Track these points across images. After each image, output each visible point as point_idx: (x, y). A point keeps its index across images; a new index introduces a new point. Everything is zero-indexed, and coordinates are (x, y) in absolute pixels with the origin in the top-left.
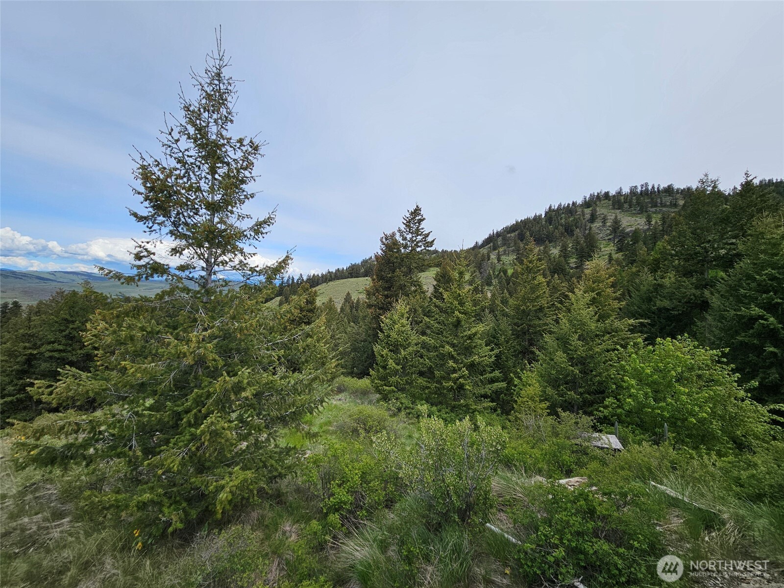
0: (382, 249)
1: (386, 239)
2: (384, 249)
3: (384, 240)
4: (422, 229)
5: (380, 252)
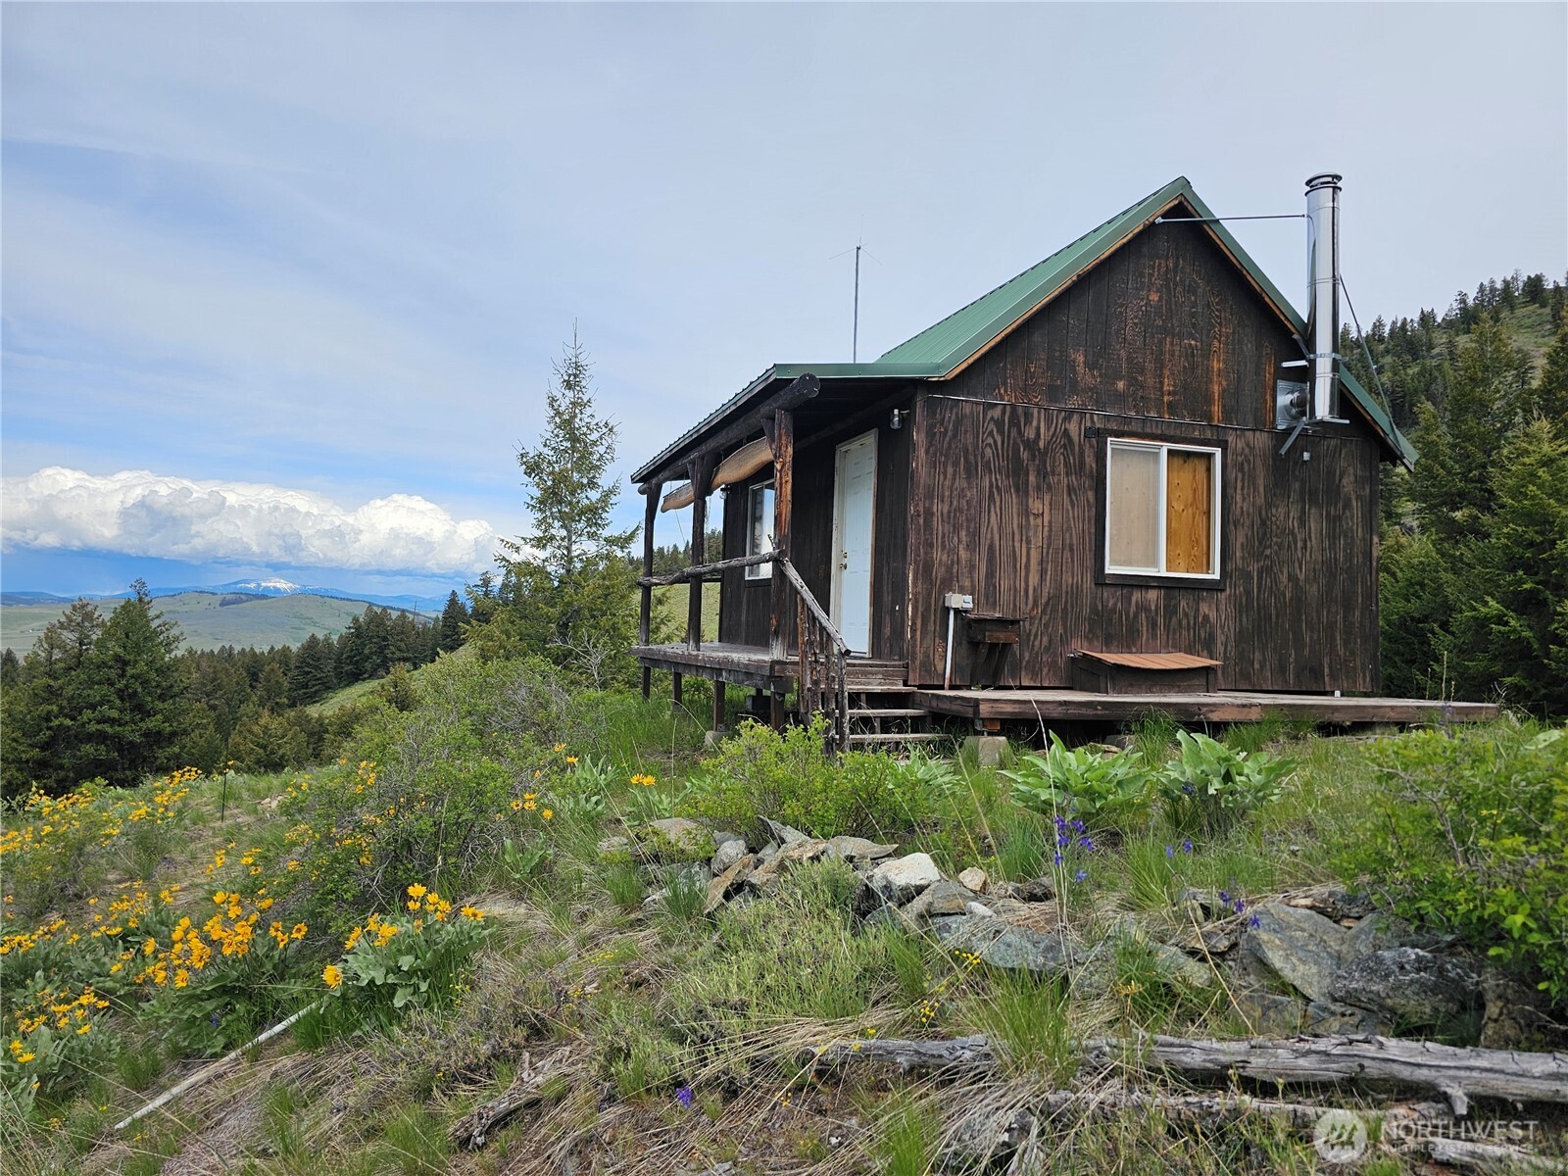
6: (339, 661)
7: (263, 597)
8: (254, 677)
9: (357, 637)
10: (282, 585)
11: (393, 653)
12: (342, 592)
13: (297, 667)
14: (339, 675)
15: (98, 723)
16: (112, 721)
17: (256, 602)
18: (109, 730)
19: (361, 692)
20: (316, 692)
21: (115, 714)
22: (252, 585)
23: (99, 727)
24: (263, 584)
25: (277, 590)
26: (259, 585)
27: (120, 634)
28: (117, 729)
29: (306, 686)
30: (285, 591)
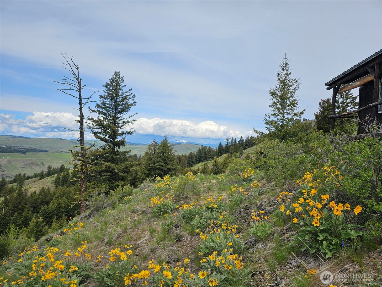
0: (320, 110)
1: (323, 103)
2: (322, 110)
3: (322, 104)
4: (351, 94)
5: (319, 112)
6: (196, 158)
7: (180, 144)
8: (180, 161)
9: (200, 152)
10: (184, 141)
11: (207, 156)
12: (196, 143)
13: (188, 159)
14: (196, 161)
15: (159, 166)
16: (162, 165)
17: (179, 145)
18: (161, 167)
19: (201, 165)
20: (192, 164)
21: (162, 164)
22: (178, 141)
23: (159, 167)
24: (180, 141)
25: (183, 142)
26: (179, 141)
27: (163, 146)
28: (163, 167)
29: (190, 163)
30: (185, 143)
